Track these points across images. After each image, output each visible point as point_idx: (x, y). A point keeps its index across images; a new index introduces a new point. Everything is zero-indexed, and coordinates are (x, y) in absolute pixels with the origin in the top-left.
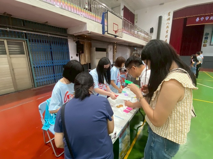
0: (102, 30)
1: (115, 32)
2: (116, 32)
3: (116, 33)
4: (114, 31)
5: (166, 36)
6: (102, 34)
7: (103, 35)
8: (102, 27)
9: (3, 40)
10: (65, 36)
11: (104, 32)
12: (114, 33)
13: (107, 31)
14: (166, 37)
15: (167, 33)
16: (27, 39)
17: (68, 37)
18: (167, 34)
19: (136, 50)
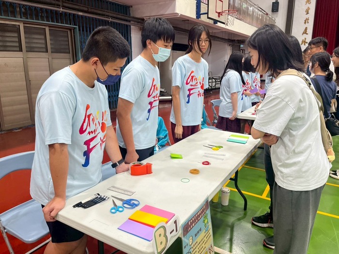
0: (196, 11)
1: (217, 14)
2: (219, 14)
3: (219, 16)
4: (216, 12)
5: (305, 21)
6: (195, 18)
7: (197, 21)
8: (197, 6)
9: (44, 27)
10: (127, 21)
11: (199, 14)
12: (215, 16)
13: (207, 13)
14: (305, 23)
15: (308, 13)
16: (76, 25)
17: (131, 22)
18: (307, 16)
19: (243, 50)
